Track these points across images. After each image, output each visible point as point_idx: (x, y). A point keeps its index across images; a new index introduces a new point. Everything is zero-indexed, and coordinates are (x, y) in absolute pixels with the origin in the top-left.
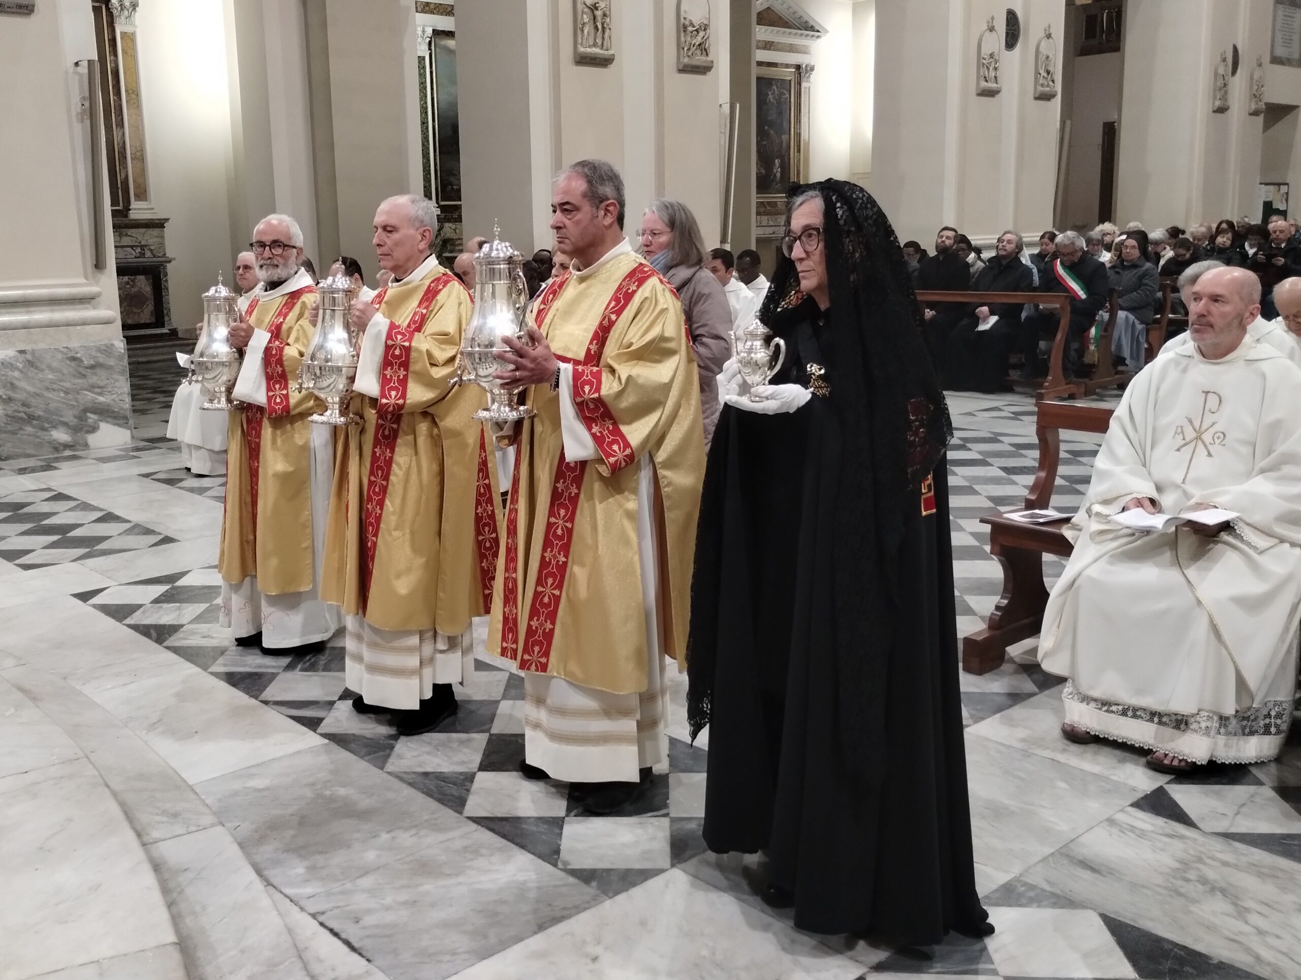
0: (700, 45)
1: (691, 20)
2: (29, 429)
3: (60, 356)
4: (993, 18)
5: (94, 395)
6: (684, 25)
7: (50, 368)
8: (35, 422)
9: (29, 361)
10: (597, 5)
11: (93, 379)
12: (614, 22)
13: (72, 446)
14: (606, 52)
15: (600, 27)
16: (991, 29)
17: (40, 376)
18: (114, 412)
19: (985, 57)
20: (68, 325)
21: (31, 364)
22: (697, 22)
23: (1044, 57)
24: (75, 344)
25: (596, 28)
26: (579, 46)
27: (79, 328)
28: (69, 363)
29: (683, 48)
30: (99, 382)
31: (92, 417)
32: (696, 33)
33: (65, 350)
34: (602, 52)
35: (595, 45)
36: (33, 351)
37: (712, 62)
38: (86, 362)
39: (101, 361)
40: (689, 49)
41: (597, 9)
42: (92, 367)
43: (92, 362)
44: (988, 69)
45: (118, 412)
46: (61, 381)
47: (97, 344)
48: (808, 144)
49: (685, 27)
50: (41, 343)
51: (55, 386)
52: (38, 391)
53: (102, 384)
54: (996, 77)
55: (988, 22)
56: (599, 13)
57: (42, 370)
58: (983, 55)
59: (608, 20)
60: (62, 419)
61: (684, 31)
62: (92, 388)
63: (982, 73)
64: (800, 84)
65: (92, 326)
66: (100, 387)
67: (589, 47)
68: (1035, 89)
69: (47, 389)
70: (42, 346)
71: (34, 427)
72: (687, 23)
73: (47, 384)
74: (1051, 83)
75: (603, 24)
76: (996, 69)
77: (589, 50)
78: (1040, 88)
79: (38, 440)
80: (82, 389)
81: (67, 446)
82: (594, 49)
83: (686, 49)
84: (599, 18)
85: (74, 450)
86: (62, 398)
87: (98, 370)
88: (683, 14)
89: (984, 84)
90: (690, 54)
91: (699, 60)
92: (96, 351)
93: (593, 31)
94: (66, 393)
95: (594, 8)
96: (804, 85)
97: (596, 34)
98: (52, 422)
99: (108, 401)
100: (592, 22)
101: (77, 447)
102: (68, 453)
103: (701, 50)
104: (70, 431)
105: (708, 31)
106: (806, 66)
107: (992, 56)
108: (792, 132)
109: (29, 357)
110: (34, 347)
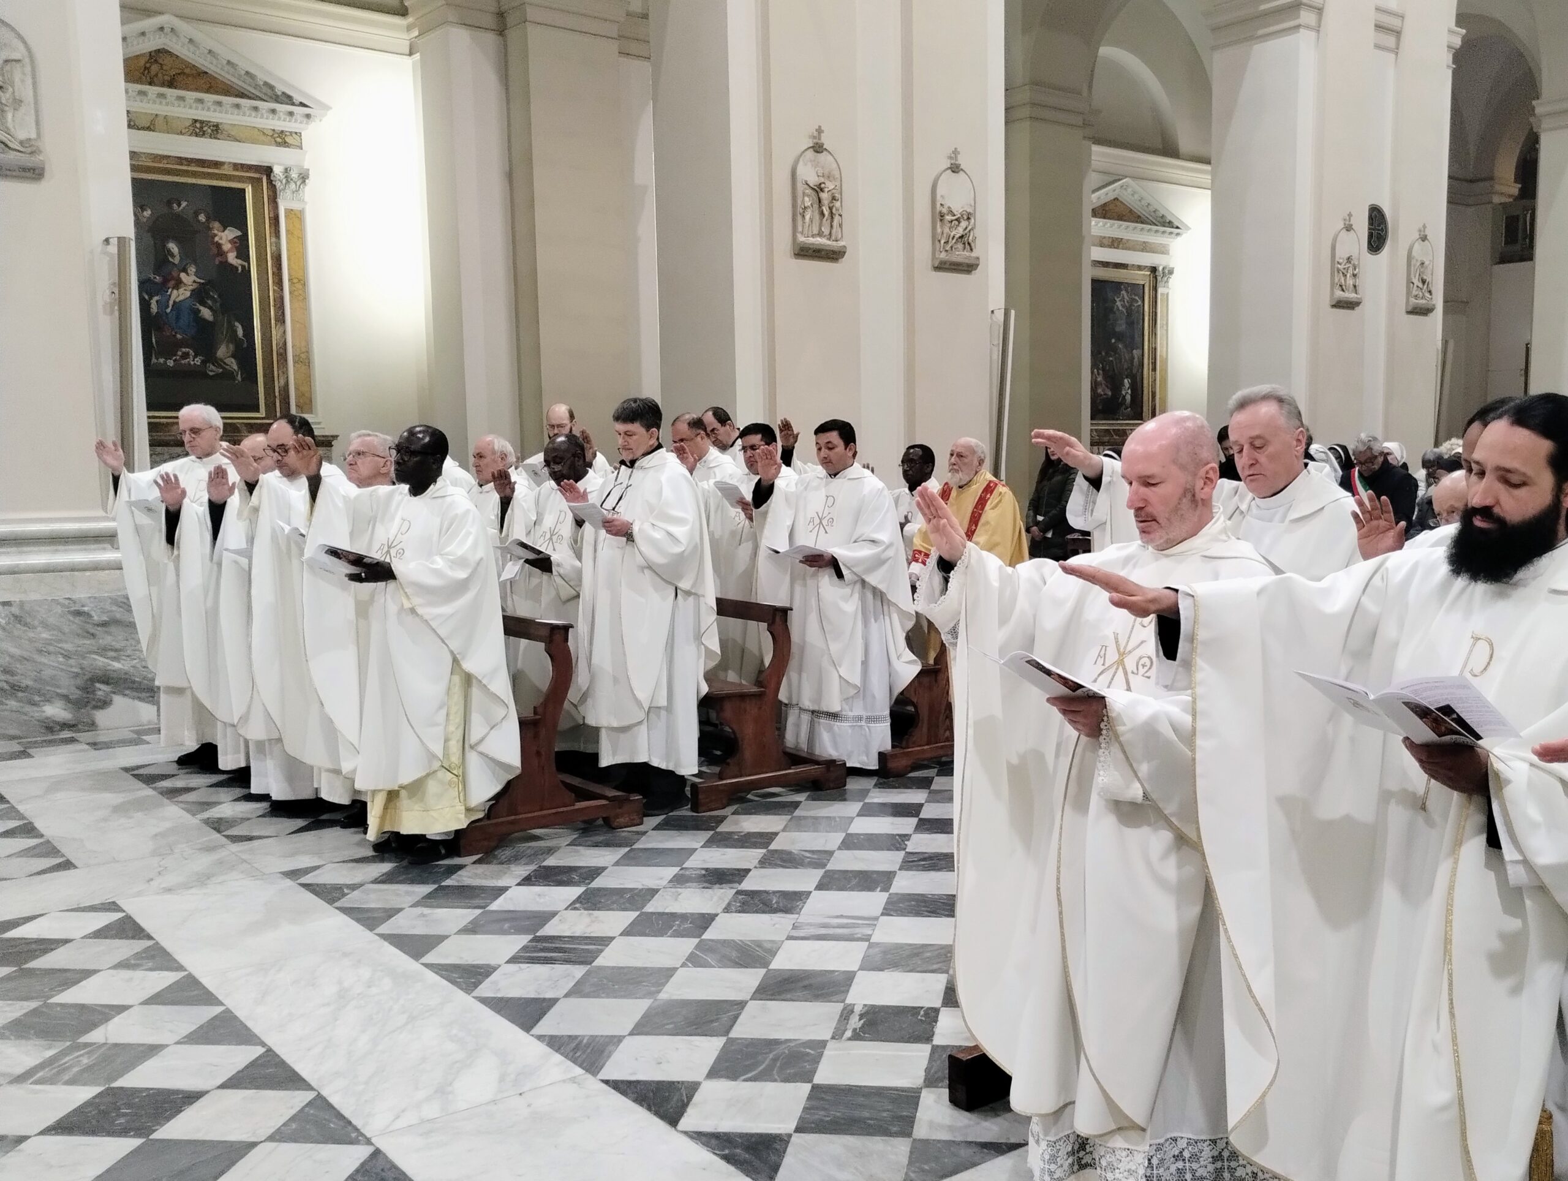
0: (962, 237)
1: (949, 208)
2: (13, 704)
3: (59, 609)
4: (1350, 215)
5: (106, 661)
6: (940, 212)
7: (46, 625)
8: (20, 694)
9: (16, 617)
10: (823, 186)
11: (107, 640)
12: (848, 207)
13: (74, 726)
14: (834, 243)
15: (826, 213)
16: (1349, 228)
17: (31, 635)
18: (134, 682)
19: (1341, 261)
20: (73, 570)
21: (18, 619)
22: (958, 209)
23: (1418, 264)
24: (81, 594)
25: (822, 214)
26: (799, 235)
27: (88, 573)
28: (71, 618)
29: (939, 241)
30: (114, 643)
31: (102, 689)
32: (957, 223)
33: (67, 602)
34: (829, 242)
35: (820, 234)
36: (22, 604)
37: (978, 258)
38: (96, 618)
39: (118, 616)
40: (947, 243)
41: (822, 190)
42: (104, 624)
43: (105, 618)
44: (1345, 276)
45: (140, 683)
46: (60, 641)
47: (113, 595)
48: (1165, 361)
49: (942, 216)
50: (34, 593)
51: (51, 648)
52: (26, 654)
53: (118, 646)
54: (1355, 286)
55: (1345, 220)
56: (824, 196)
57: (34, 628)
58: (1337, 259)
59: (838, 204)
60: (58, 691)
61: (941, 220)
62: (103, 651)
63: (1336, 280)
64: (1155, 289)
65: (107, 572)
66: (116, 650)
67: (813, 236)
68: (1408, 299)
69: (40, 651)
70: (34, 596)
71: (20, 701)
72: (944, 210)
73: (39, 645)
74: (1427, 295)
75: (831, 209)
76: (1354, 275)
77: (811, 240)
78: (1413, 300)
79: (25, 718)
80: (90, 652)
81: (65, 726)
82: (819, 239)
83: (942, 242)
84: (826, 202)
85: (75, 732)
86: (60, 663)
87: (113, 629)
88: (939, 200)
89: (1339, 294)
90: (948, 248)
91: (960, 255)
92: (111, 603)
93: (817, 216)
94: (67, 657)
95: (819, 189)
96: (1160, 290)
97: (821, 220)
98: (44, 695)
99: (126, 668)
100: (816, 206)
101: (80, 726)
102: (66, 734)
103: (964, 244)
104: (70, 705)
105: (972, 221)
106: (1163, 269)
107: (1349, 260)
108: (1146, 347)
109: (15, 610)
110: (23, 597)
